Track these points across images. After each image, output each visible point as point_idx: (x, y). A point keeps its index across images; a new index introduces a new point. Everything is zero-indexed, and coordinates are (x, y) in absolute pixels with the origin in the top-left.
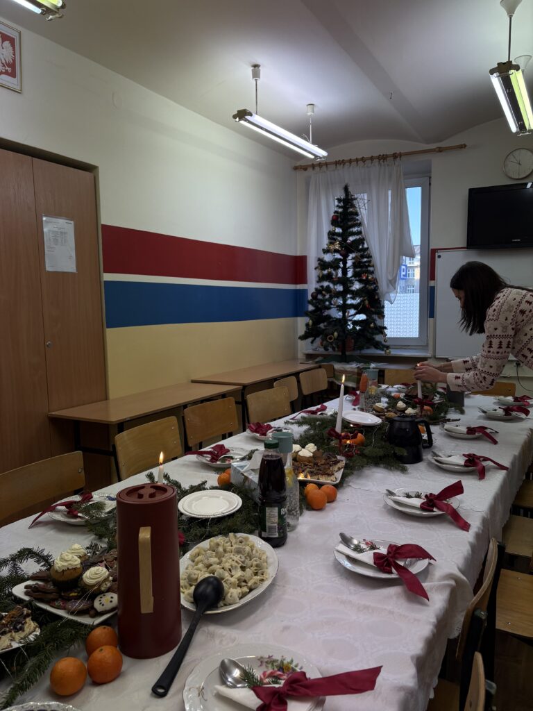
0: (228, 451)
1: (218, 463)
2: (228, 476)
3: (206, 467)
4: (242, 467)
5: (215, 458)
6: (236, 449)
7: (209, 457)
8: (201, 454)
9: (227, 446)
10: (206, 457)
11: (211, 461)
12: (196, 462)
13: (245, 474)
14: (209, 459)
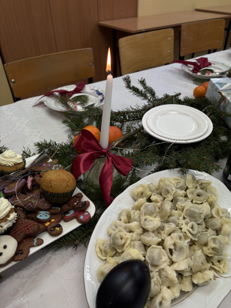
0: (210, 64)
1: (199, 74)
2: (204, 89)
3: (187, 76)
4: (221, 84)
5: (197, 68)
6: (217, 63)
7: (192, 67)
8: (186, 64)
9: (210, 60)
10: (190, 67)
11: (193, 71)
12: (180, 70)
13: (223, 94)
14: (191, 69)
